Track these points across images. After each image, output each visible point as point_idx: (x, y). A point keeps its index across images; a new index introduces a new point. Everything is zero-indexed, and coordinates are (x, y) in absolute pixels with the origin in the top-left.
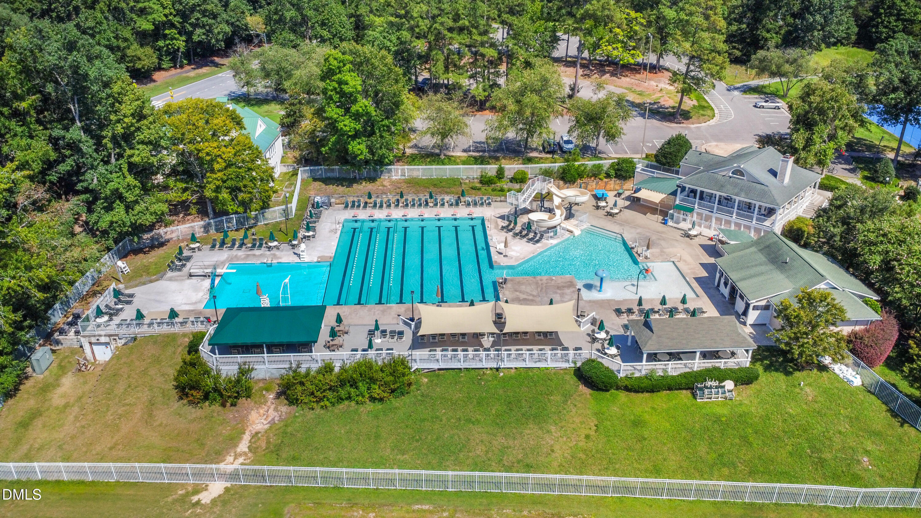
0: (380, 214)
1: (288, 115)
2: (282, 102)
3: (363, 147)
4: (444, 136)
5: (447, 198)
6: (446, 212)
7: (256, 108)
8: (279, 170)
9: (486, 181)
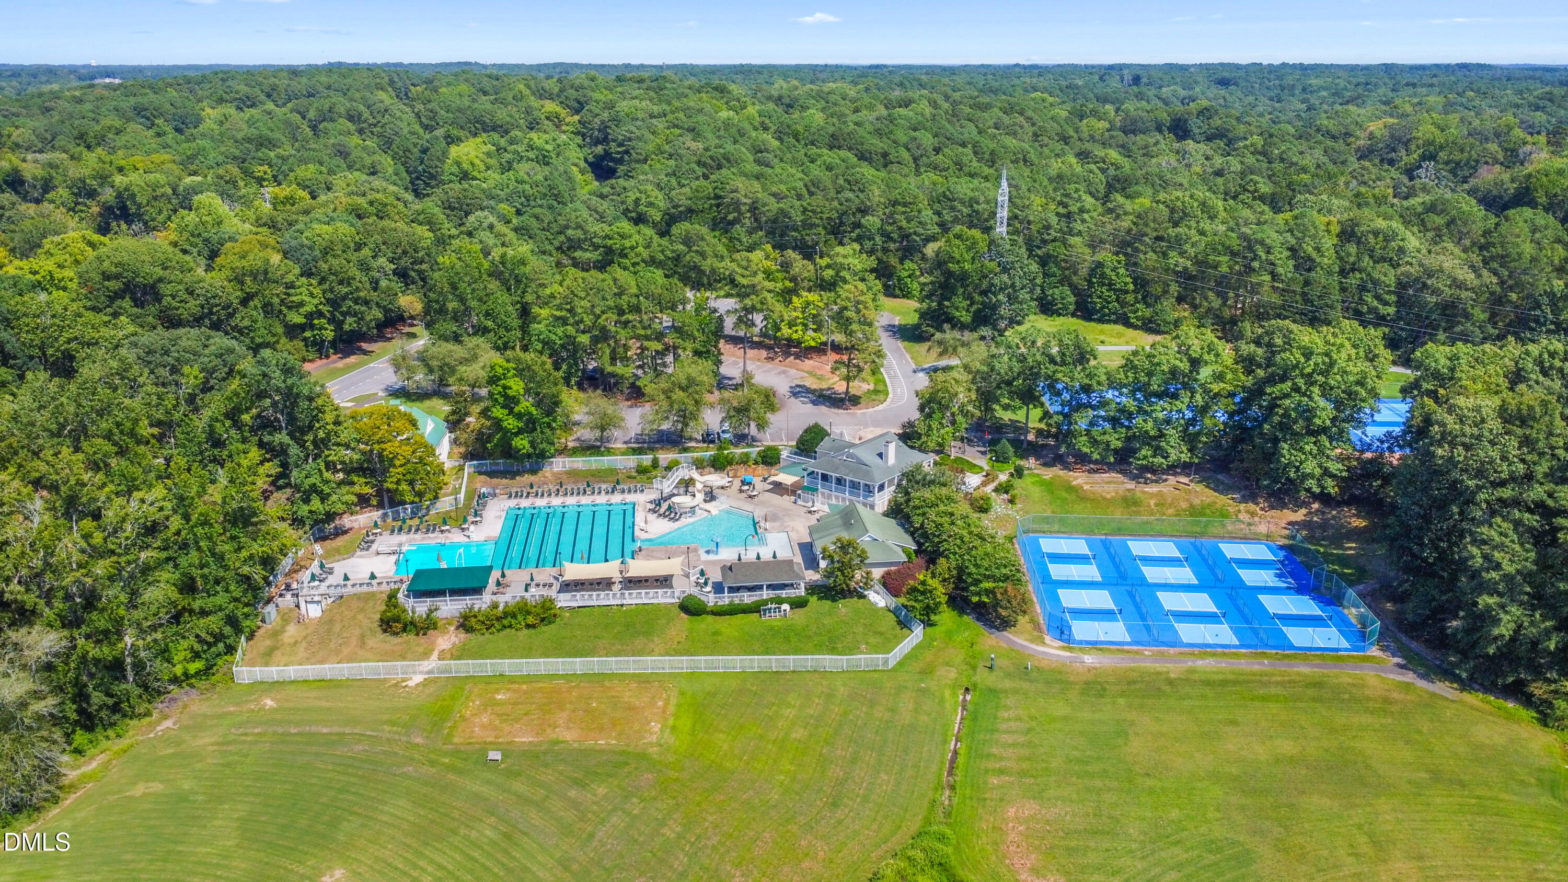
0: (541, 502)
1: (454, 413)
2: (445, 396)
3: (525, 443)
4: (603, 429)
5: (604, 486)
6: (602, 499)
7: (418, 404)
8: (448, 466)
9: (642, 471)
